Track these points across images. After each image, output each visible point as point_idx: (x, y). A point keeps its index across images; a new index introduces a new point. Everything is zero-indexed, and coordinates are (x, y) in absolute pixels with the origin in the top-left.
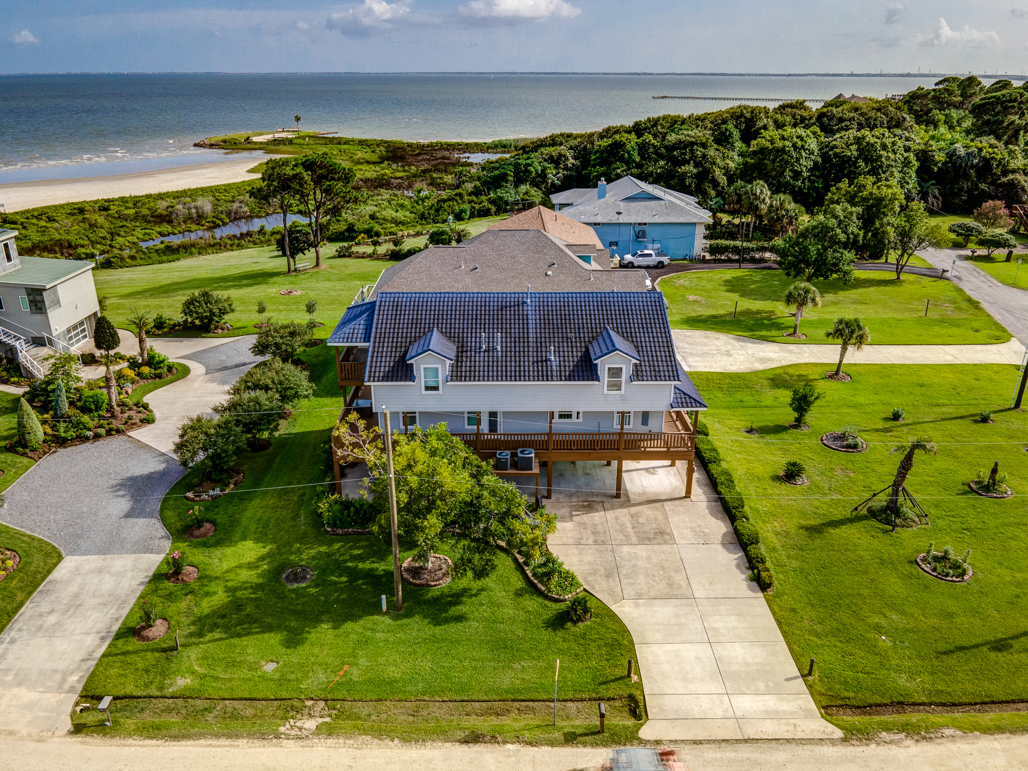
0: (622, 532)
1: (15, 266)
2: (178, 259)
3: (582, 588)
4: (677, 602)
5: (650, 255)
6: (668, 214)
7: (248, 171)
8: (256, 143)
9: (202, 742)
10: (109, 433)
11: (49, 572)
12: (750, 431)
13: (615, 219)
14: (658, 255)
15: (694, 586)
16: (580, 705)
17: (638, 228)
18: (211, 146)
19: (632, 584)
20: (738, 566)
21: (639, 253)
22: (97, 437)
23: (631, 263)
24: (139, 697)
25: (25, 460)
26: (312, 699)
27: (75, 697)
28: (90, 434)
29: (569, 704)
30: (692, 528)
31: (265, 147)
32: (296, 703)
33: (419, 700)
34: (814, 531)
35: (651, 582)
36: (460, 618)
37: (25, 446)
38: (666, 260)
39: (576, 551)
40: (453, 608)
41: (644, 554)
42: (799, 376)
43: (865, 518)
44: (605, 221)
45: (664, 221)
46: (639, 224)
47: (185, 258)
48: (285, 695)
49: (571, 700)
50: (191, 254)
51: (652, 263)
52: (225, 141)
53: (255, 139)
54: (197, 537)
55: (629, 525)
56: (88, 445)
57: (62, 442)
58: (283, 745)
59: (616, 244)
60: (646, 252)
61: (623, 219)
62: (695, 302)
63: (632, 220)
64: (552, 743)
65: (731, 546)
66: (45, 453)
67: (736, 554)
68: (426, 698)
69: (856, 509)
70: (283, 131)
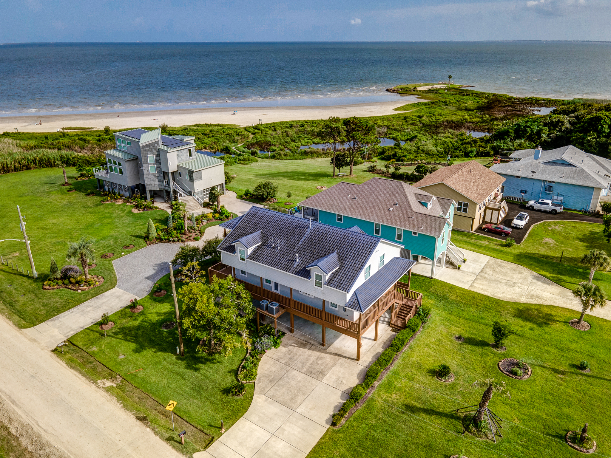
0: (303, 363)
1: (193, 159)
2: (305, 159)
3: (253, 381)
4: (285, 408)
5: (547, 204)
6: (573, 178)
7: (394, 110)
8: (417, 91)
9: (75, 373)
10: (178, 241)
11: (106, 291)
12: (459, 338)
13: (530, 175)
14: (553, 205)
15: (302, 405)
16: (194, 429)
17: (548, 184)
18: (394, 91)
19: (277, 390)
20: (336, 407)
21: (540, 201)
22: (174, 241)
23: (532, 207)
24: (80, 348)
25: (145, 244)
26: (120, 375)
27: (65, 339)
28: (171, 239)
29: (191, 427)
30: (339, 377)
31: (421, 94)
32: (114, 374)
33: (148, 395)
34: (412, 409)
35: (286, 393)
36: (197, 370)
37: (148, 238)
38: (559, 209)
39: (272, 363)
40: (200, 365)
41: (299, 379)
42: (546, 314)
43: (458, 418)
44: (523, 175)
45: (567, 182)
46: (549, 181)
47: (309, 158)
48: (114, 370)
49: (193, 426)
50: (313, 157)
51: (548, 210)
52: (401, 89)
53: (419, 89)
54: (156, 296)
55: (311, 362)
56: (169, 244)
57: (161, 240)
58: (92, 386)
59: (525, 192)
60: (546, 201)
61: (536, 176)
62: (546, 243)
63: (542, 178)
64: (161, 437)
65: (346, 395)
66: (153, 243)
67: (343, 400)
68: (150, 395)
69: (457, 411)
70: (442, 84)
